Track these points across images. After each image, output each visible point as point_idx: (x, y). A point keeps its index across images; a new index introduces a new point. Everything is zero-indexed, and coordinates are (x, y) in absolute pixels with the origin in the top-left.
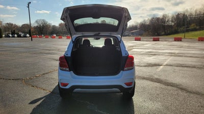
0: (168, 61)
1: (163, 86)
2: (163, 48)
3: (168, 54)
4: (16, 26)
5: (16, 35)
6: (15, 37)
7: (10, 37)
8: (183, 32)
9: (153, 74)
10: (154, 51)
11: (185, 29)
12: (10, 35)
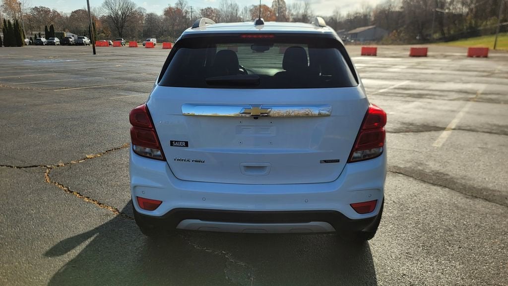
0: (461, 114)
1: (460, 200)
2: (441, 77)
3: (456, 96)
4: (56, 15)
5: (56, 40)
6: (53, 44)
7: (41, 44)
8: (492, 32)
9: (422, 157)
10: (416, 84)
11: (499, 25)
12: (43, 40)
